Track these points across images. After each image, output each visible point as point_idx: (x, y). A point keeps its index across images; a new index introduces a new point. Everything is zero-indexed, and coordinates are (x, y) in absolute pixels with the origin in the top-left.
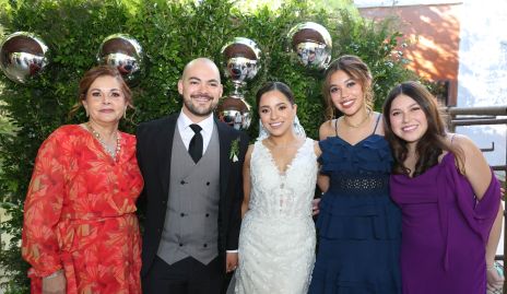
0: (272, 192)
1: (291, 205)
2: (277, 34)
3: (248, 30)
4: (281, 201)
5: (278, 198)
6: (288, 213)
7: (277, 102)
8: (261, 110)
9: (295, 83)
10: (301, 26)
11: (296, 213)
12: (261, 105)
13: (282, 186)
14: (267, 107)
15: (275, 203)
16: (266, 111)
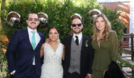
0: (52, 57)
1: (57, 60)
3: (77, 11)
4: (54, 59)
5: (53, 58)
6: (56, 62)
7: (55, 32)
8: (49, 33)
11: (58, 62)
12: (50, 32)
13: (55, 55)
14: (52, 33)
15: (53, 59)
16: (51, 34)
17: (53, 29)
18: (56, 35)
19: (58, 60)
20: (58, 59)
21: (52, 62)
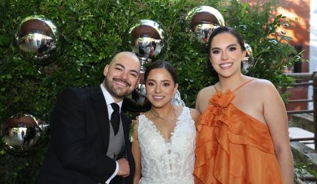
0: (161, 159)
1: (180, 167)
2: (177, 17)
3: (151, 13)
4: (171, 165)
5: (168, 163)
6: (177, 174)
8: (148, 83)
9: (194, 60)
10: (198, 10)
11: (185, 173)
13: (170, 152)
14: (154, 81)
15: (165, 167)
16: (152, 84)
17: (159, 70)
18: (166, 90)
19: (183, 165)
20: (183, 162)
21: (166, 175)
